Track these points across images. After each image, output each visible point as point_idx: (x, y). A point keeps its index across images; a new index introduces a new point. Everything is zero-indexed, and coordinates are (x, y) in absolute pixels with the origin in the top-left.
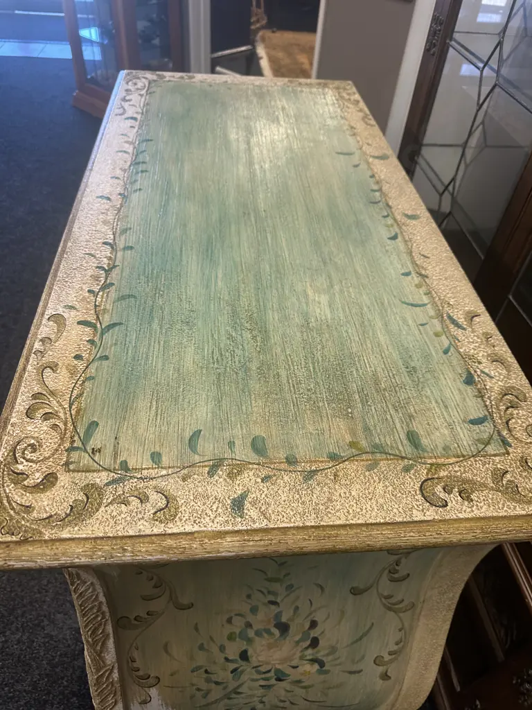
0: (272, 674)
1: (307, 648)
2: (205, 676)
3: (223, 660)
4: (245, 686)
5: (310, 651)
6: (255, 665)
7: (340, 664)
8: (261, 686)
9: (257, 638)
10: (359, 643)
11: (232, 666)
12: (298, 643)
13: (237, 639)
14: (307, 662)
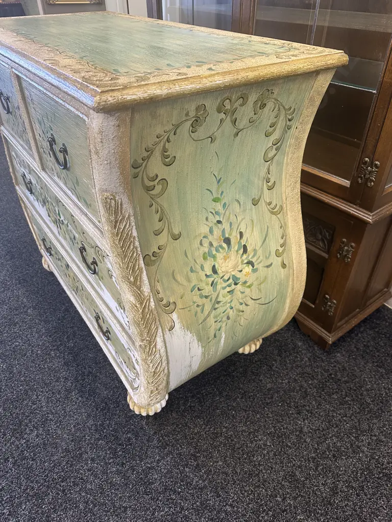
0: (231, 281)
1: (243, 254)
2: (198, 293)
3: (205, 277)
4: (220, 295)
5: (245, 256)
6: (221, 276)
7: (261, 262)
8: (228, 292)
9: (217, 254)
10: (265, 243)
11: (211, 280)
12: (237, 251)
13: (208, 258)
14: (246, 265)
